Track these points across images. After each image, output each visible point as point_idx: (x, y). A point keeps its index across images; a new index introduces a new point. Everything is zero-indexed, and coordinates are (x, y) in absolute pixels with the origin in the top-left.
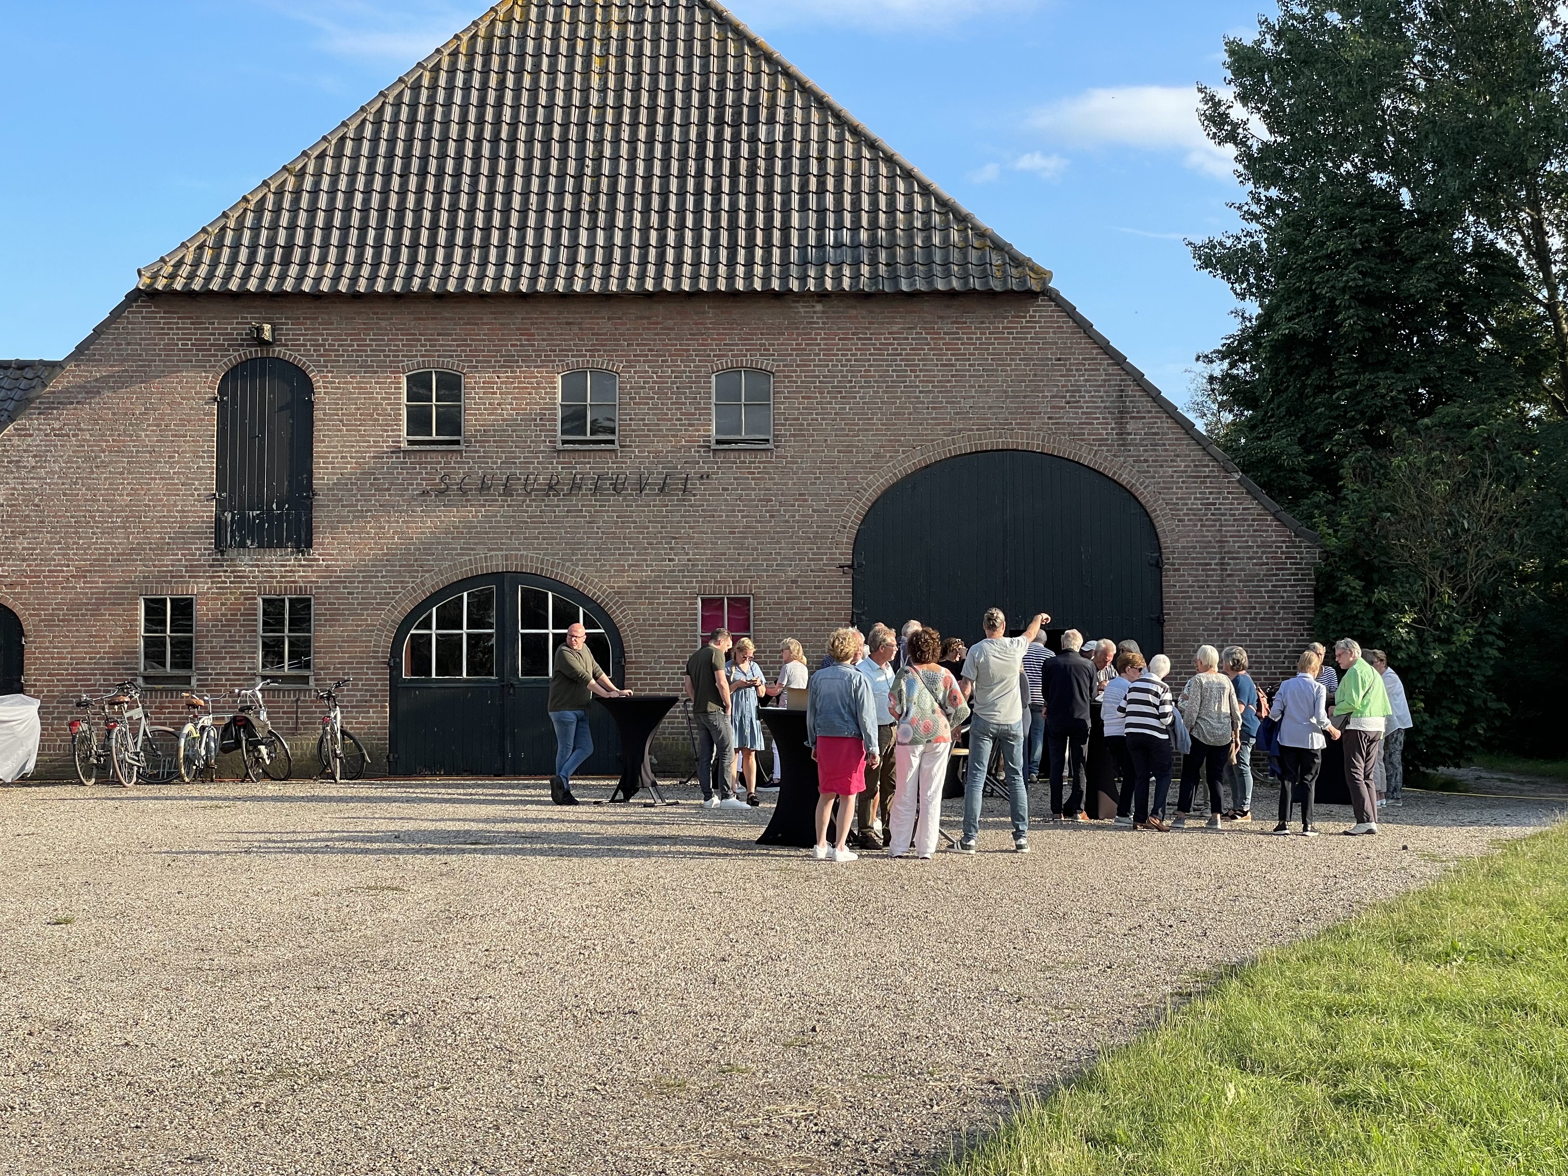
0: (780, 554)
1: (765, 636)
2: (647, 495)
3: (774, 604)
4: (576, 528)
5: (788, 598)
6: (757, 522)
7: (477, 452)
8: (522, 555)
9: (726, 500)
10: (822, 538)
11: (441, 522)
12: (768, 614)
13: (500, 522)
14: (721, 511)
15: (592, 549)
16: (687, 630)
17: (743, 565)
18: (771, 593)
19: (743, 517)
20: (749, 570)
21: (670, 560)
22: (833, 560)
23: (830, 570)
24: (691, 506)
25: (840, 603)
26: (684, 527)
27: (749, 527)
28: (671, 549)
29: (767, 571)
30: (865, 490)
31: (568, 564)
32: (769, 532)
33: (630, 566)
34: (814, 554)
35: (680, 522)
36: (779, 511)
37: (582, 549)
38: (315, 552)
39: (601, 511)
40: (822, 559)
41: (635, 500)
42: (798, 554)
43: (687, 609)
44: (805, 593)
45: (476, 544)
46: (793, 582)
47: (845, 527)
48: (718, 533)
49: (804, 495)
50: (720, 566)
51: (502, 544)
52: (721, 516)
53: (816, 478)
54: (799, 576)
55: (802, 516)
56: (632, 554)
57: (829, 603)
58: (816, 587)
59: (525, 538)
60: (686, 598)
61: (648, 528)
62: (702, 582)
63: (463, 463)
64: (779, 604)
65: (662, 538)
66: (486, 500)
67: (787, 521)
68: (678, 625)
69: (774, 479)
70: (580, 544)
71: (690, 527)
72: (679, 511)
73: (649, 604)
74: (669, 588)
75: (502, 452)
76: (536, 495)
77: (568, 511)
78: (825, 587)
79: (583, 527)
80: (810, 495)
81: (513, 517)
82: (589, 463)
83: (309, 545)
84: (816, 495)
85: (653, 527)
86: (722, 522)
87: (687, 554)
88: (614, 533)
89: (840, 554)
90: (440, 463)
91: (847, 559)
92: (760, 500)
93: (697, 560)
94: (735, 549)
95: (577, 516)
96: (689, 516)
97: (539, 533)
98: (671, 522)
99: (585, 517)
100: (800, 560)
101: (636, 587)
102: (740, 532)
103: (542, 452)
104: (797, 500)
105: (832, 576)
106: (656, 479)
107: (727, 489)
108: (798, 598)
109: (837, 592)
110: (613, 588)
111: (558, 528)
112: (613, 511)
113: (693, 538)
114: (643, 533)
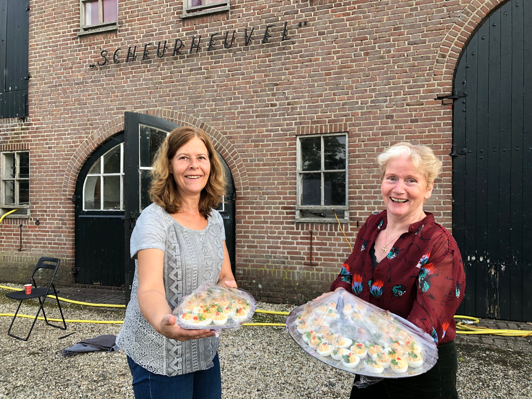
0: (374, 90)
1: (360, 172)
2: (253, 48)
3: (369, 140)
4: (197, 84)
5: (383, 134)
6: (352, 61)
7: (127, 30)
8: (158, 110)
9: (322, 44)
10: (418, 70)
11: (104, 89)
12: (363, 151)
13: (142, 84)
14: (318, 54)
15: (208, 101)
16: (287, 169)
17: (338, 105)
18: (365, 129)
19: (338, 58)
20: (344, 109)
21: (272, 105)
22: (431, 91)
23: (428, 103)
24: (290, 53)
25: (439, 136)
26: (284, 74)
27: (344, 67)
28: (273, 95)
29: (362, 108)
30: (467, 13)
31: (191, 115)
32: (363, 70)
33: (239, 113)
34: (410, 87)
35: (280, 69)
36: (374, 48)
37: (202, 101)
38: (30, 119)
39: (216, 67)
40: (418, 92)
41: (243, 54)
42: (394, 89)
43: (287, 150)
44: (401, 127)
45: (126, 104)
46: (388, 117)
47: (444, 56)
48: (314, 76)
49: (399, 28)
50: (316, 107)
51: (144, 102)
52: (317, 60)
53: (412, 10)
54: (395, 111)
55: (398, 50)
56: (241, 103)
57: (427, 137)
58: (412, 121)
59: (160, 97)
60: (287, 140)
61: (253, 78)
62: (301, 123)
63: (118, 40)
64: (374, 140)
65: (266, 86)
66: (133, 68)
67: (382, 57)
68: (279, 164)
69: (369, 17)
70: (200, 97)
71: (290, 74)
72: (280, 59)
73: (256, 146)
74: (271, 131)
75: (144, 28)
76: (167, 60)
77: (191, 70)
78: (422, 120)
79: (202, 83)
80: (405, 28)
81: (151, 79)
82: (207, 27)
83: (27, 114)
84: (412, 27)
85: (258, 77)
86: (318, 65)
87: (287, 98)
88: (226, 85)
89: (438, 85)
90: (103, 42)
91: (446, 90)
92: (355, 40)
93: (296, 103)
94: (331, 89)
95: (197, 74)
96: (289, 63)
97: (170, 91)
98: (273, 70)
99: (203, 73)
100: (396, 94)
101: (245, 132)
102: (335, 73)
103: (171, 23)
104: (392, 35)
105: (430, 109)
106: (260, 32)
107: (323, 33)
108: (394, 133)
109: (436, 125)
110: (225, 133)
111: (183, 85)
112: (225, 66)
113: (292, 83)
114: (249, 83)
